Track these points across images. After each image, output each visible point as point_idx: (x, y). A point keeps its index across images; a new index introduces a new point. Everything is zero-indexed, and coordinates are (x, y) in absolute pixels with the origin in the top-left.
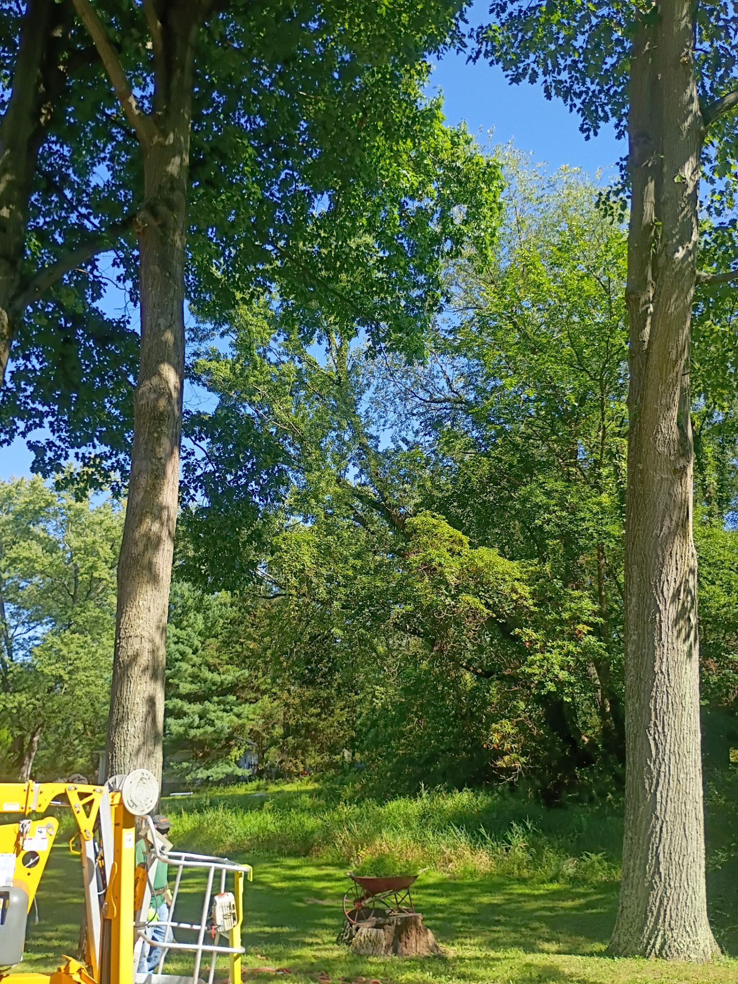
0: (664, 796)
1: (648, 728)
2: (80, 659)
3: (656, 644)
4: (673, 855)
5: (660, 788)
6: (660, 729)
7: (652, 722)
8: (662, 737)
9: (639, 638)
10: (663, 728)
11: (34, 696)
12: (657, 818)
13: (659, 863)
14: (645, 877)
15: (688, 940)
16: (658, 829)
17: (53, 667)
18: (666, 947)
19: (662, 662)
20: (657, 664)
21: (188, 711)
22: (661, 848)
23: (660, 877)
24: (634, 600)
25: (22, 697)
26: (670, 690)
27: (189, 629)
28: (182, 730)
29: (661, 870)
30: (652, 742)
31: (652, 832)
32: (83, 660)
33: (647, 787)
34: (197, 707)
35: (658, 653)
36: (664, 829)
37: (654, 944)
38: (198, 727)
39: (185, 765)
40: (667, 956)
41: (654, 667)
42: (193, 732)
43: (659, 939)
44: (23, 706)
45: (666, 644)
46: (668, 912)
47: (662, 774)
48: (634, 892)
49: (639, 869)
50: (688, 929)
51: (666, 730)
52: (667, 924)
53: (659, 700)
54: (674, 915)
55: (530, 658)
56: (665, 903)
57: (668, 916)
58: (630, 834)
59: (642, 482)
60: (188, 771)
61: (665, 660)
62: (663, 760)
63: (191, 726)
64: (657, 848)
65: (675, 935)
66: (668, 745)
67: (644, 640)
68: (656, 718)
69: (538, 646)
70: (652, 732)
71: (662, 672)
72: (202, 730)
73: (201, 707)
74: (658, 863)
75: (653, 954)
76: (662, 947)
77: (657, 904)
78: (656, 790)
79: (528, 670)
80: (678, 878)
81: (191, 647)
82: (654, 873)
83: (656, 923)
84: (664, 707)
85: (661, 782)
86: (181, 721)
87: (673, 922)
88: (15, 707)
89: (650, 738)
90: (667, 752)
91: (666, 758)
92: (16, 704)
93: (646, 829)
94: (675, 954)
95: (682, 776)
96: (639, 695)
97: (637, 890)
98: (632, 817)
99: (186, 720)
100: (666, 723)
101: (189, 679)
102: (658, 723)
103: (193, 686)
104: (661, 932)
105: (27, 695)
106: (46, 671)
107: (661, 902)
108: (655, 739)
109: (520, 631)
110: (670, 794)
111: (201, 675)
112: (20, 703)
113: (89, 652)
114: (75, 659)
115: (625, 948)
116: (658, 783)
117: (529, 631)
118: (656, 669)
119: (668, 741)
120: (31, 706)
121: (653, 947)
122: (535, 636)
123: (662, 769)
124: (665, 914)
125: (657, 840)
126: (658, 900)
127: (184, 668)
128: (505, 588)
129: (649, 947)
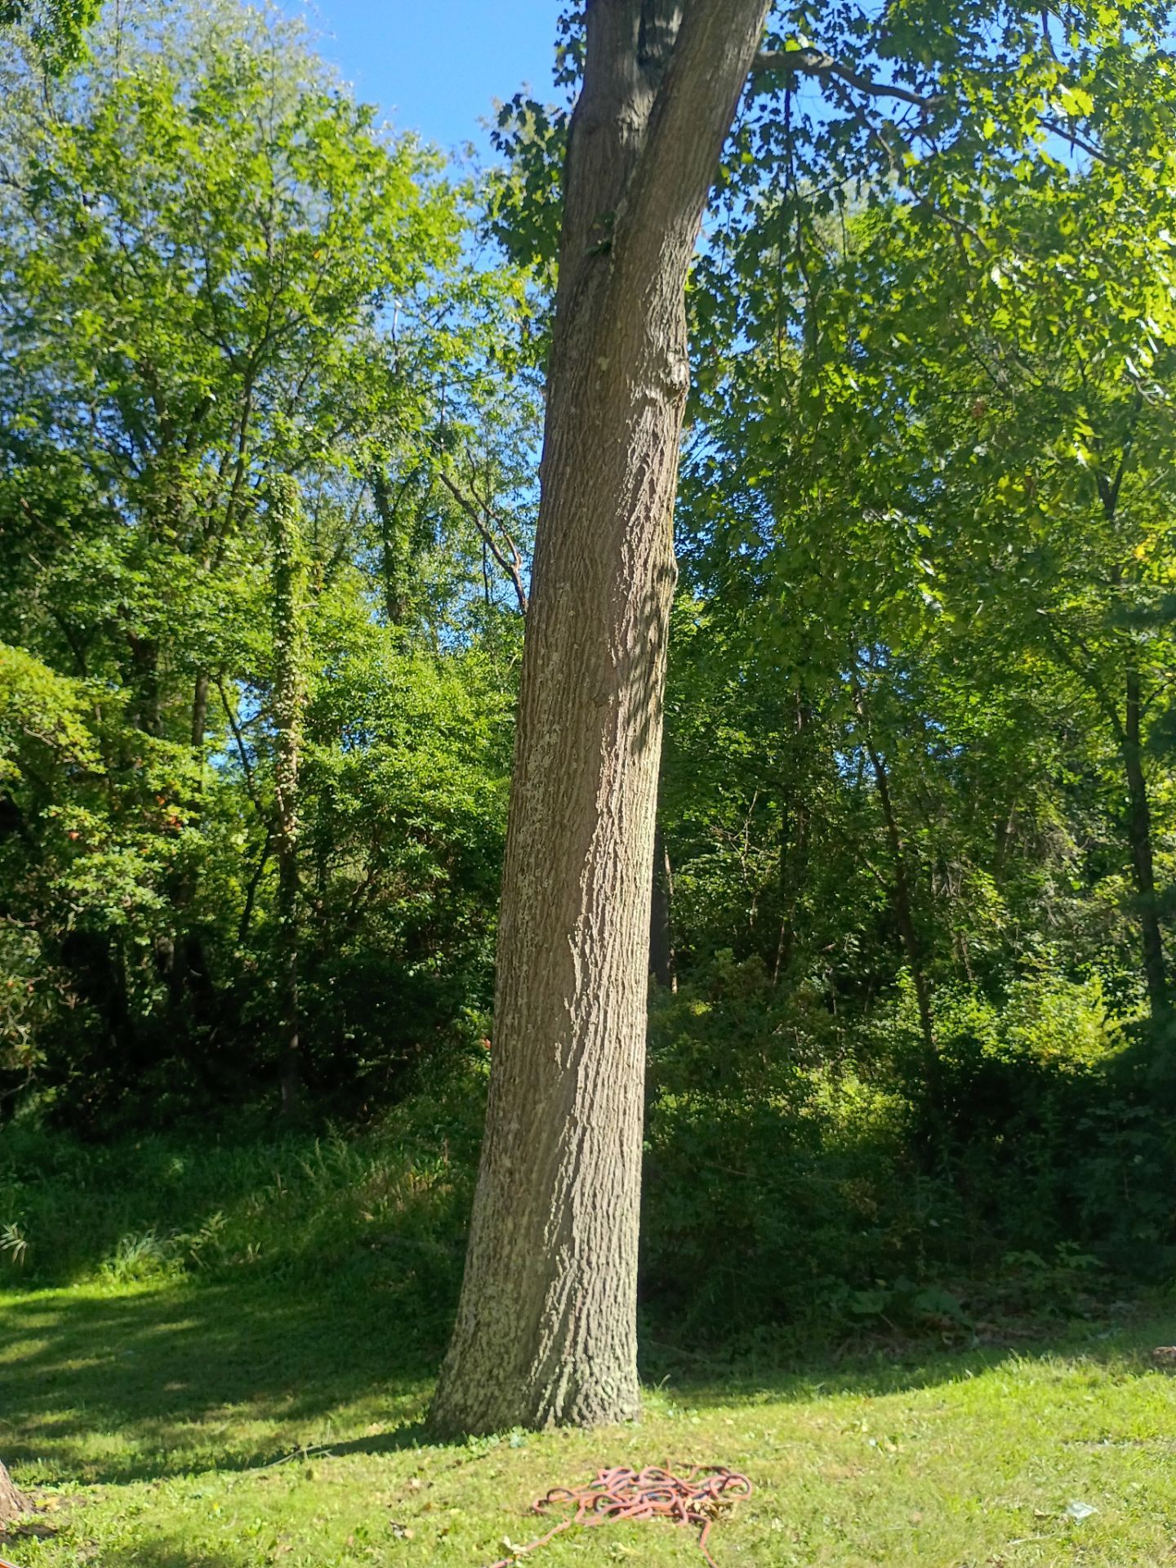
0: (592, 1074)
1: (572, 930)
3: (604, 753)
4: (599, 1196)
5: (584, 1059)
6: (595, 932)
7: (581, 918)
8: (597, 950)
9: (564, 739)
10: (601, 932)
12: (574, 1123)
13: (572, 1218)
14: (540, 1252)
15: (618, 1374)
16: (574, 1147)
18: (580, 1399)
19: (611, 791)
20: (602, 793)
22: (577, 1185)
23: (572, 1249)
24: (555, 657)
26: (620, 850)
29: (576, 1233)
30: (577, 962)
31: (562, 1153)
33: (558, 1058)
35: (605, 771)
36: (586, 1146)
37: (554, 1396)
40: (583, 1417)
41: (596, 798)
43: (564, 1385)
45: (621, 753)
46: (583, 1323)
47: (592, 1028)
48: (510, 1286)
49: (527, 1235)
50: (619, 1352)
51: (606, 935)
52: (580, 1347)
53: (598, 872)
54: (594, 1326)
55: (78, 861)
56: (578, 1304)
57: (583, 1332)
58: (507, 1163)
59: (602, 399)
61: (616, 786)
62: (597, 997)
64: (570, 1186)
65: (596, 1370)
66: (607, 966)
67: (575, 743)
68: (589, 909)
69: (94, 841)
70: (578, 939)
71: (609, 811)
74: (569, 1217)
75: (551, 1419)
76: (571, 1399)
77: (562, 1308)
78: (576, 1063)
79: (75, 884)
80: (604, 1246)
82: (560, 1243)
83: (557, 1349)
84: (607, 887)
85: (588, 1044)
87: (591, 1343)
89: (575, 951)
90: (605, 981)
91: (602, 994)
93: (549, 1149)
94: (600, 1413)
95: (625, 1030)
96: (555, 860)
97: (517, 1284)
98: (514, 1126)
100: (607, 918)
102: (592, 921)
104: (568, 1369)
107: (570, 1304)
108: (583, 954)
109: (59, 810)
110: (602, 1070)
115: (484, 1415)
116: (581, 1045)
117: (81, 812)
118: (599, 805)
119: (608, 959)
121: (551, 1402)
122: (90, 821)
123: (593, 1019)
124: (577, 1327)
125: (571, 1168)
126: (564, 1298)
128: (47, 722)
129: (542, 1404)
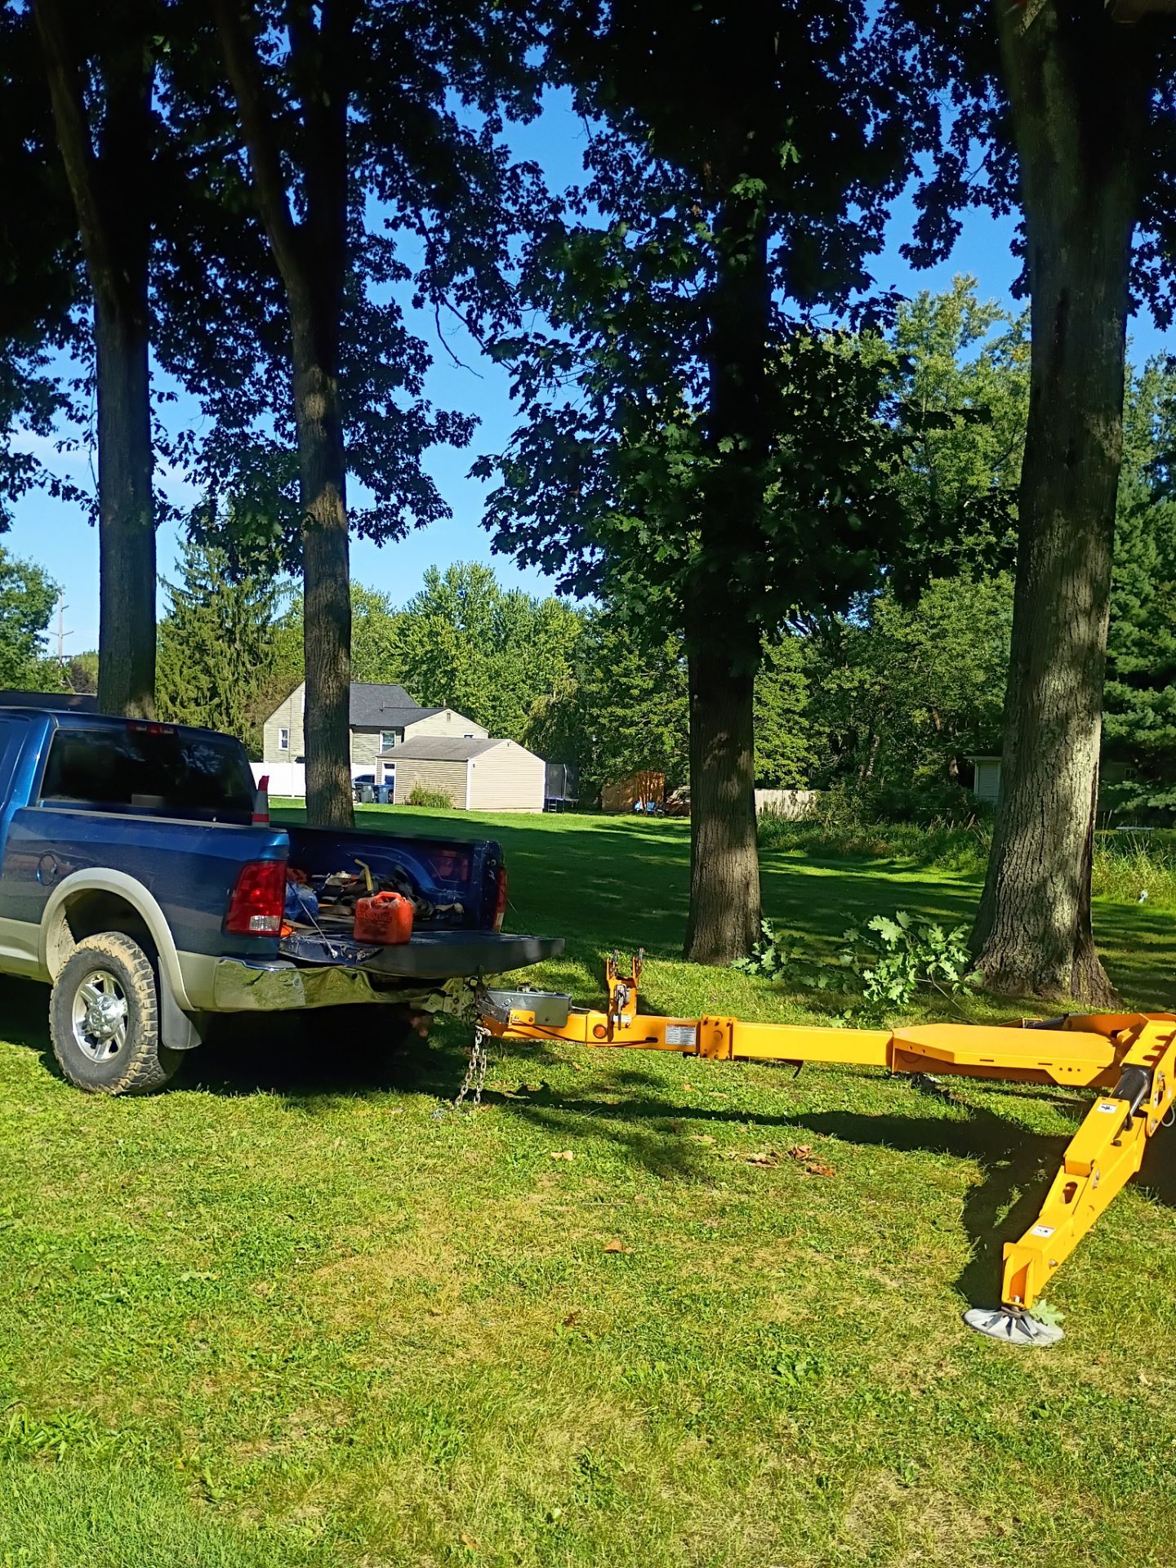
2: (949, 617)
11: (880, 672)
17: (908, 630)
21: (1133, 701)
25: (862, 674)
27: (1134, 566)
28: (1124, 730)
32: (953, 618)
34: (1148, 695)
38: (1151, 728)
39: (1127, 784)
42: (1141, 735)
44: (867, 686)
60: (1130, 794)
63: (1138, 725)
72: (1159, 732)
73: (1157, 694)
81: (1137, 595)
86: (1121, 718)
88: (855, 688)
92: (856, 684)
99: (1131, 716)
101: (1135, 650)
103: (1142, 662)
105: (870, 671)
106: (899, 635)
111: (1155, 642)
112: (862, 682)
113: (961, 608)
114: (941, 618)
120: (877, 687)
127: (1127, 631)
